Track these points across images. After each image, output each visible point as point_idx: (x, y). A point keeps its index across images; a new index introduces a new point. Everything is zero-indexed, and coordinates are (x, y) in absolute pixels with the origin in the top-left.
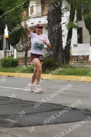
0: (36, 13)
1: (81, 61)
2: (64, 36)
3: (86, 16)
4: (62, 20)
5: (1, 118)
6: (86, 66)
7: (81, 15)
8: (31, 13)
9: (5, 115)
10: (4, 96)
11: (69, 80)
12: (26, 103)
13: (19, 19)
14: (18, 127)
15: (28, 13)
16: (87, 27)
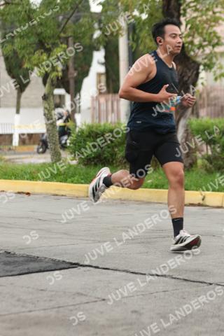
3: (9, 47)
6: (7, 157)
16: (10, 71)
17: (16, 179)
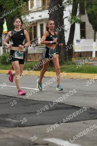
0: (37, 7)
1: (84, 58)
2: (66, 31)
3: (90, 10)
4: (64, 14)
5: (2, 117)
6: (90, 63)
7: (84, 9)
8: (31, 7)
9: (5, 115)
10: (4, 95)
11: (72, 77)
12: (27, 102)
13: (18, 14)
14: (20, 127)
15: (28, 7)
16: (90, 21)
17: (94, 73)
